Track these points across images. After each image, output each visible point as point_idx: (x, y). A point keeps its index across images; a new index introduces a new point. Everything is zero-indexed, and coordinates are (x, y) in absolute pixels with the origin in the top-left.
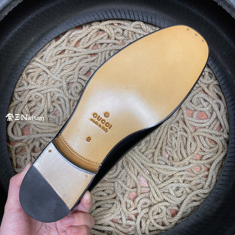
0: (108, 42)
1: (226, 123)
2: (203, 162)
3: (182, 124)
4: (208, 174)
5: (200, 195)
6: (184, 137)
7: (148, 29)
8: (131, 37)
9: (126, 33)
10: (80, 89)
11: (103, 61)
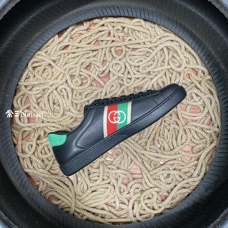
0: (108, 39)
3: (175, 117)
4: (198, 163)
6: (176, 129)
7: (147, 26)
8: (131, 34)
9: (126, 30)
10: (80, 83)
11: (103, 56)
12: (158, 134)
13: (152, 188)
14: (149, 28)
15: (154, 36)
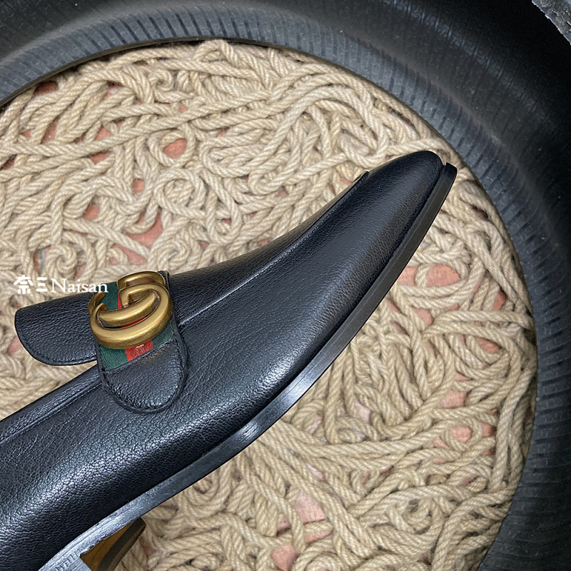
0: (136, 110)
1: (517, 283)
2: (472, 410)
3: (389, 310)
4: (496, 444)
5: (484, 514)
6: (401, 347)
7: (245, 59)
8: (200, 89)
9: (182, 78)
10: (72, 263)
11: (130, 169)
12: (350, 375)
13: (367, 559)
14: (251, 62)
15: (271, 84)
